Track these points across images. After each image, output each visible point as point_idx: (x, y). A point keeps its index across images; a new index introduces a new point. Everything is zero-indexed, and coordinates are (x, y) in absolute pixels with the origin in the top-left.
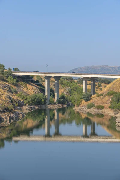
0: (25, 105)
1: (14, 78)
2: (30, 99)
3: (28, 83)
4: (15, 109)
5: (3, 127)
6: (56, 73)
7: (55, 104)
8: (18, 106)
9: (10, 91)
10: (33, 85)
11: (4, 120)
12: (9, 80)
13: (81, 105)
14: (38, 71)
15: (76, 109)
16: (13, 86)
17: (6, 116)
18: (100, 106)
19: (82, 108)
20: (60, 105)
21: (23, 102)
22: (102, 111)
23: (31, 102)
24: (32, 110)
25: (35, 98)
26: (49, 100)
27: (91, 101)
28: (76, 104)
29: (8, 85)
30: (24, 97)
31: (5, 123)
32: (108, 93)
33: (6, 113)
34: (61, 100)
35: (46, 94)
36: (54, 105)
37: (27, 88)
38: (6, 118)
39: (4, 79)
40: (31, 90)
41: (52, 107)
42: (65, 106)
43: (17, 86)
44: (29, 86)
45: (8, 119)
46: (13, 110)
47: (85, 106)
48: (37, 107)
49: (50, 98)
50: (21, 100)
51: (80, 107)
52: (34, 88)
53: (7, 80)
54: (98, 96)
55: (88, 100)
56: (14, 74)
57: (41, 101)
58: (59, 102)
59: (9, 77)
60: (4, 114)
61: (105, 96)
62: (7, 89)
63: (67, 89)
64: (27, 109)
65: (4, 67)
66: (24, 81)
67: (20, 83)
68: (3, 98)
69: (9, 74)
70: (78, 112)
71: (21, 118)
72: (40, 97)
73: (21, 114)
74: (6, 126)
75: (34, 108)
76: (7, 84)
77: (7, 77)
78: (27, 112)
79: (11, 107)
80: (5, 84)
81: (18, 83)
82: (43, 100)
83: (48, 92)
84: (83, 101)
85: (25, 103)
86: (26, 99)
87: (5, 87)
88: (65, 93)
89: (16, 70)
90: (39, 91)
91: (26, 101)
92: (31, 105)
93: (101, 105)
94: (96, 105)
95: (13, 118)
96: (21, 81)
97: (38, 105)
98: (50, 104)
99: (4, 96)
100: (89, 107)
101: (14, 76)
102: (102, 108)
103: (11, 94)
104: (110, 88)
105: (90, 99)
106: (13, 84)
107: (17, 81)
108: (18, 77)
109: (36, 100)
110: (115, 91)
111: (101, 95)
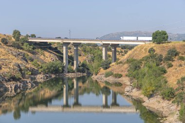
0: (40, 73)
1: (30, 45)
2: (46, 68)
3: (46, 50)
4: (23, 78)
5: (9, 97)
6: (74, 40)
7: (74, 72)
8: (32, 74)
9: (25, 59)
10: (51, 53)
11: (9, 90)
12: (24, 47)
13: (99, 74)
14: (60, 38)
15: (94, 77)
16: (29, 54)
17: (11, 86)
18: (118, 74)
19: (100, 77)
20: (79, 73)
21: (37, 70)
22: (120, 79)
23: (47, 71)
24: (47, 78)
25: (52, 66)
26: (68, 68)
27: (110, 69)
28: (94, 72)
29: (21, 53)
30: (39, 65)
31: (10, 93)
32: (128, 60)
33: (11, 82)
34: (81, 68)
35: (64, 61)
36: (73, 74)
37: (44, 55)
38: (11, 87)
39: (19, 46)
40: (48, 58)
41: (70, 75)
42: (85, 74)
43: (33, 53)
44: (47, 54)
45: (13, 88)
46: (21, 79)
47: (103, 74)
48: (53, 76)
49: (69, 66)
50: (36, 68)
51: (98, 76)
52: (52, 55)
53: (23, 47)
54: (117, 64)
55: (106, 68)
56: (30, 40)
57: (58, 69)
58: (78, 71)
59: (25, 44)
60: (9, 83)
61: (124, 64)
62: (21, 57)
63: (90, 56)
64: (41, 78)
65: (19, 33)
66: (41, 48)
67: (36, 50)
68: (11, 66)
69: (25, 40)
70: (96, 81)
71: (29, 88)
72: (57, 65)
73: (29, 84)
74: (12, 96)
75: (51, 77)
76: (21, 51)
77: (23, 44)
78: (42, 80)
79: (18, 75)
80: (19, 51)
81: (34, 51)
82: (60, 68)
83: (66, 60)
84: (102, 69)
85: (40, 71)
86: (41, 68)
87: (18, 55)
88: (87, 61)
89: (33, 36)
90: (58, 59)
91: (41, 69)
92: (47, 74)
93: (120, 73)
94: (114, 73)
95: (20, 87)
96: (38, 48)
97: (55, 74)
98: (69, 72)
99: (12, 64)
100: (107, 75)
101: (31, 43)
102: (120, 76)
103: (25, 62)
104: (130, 55)
105: (109, 67)
106: (29, 51)
107: (34, 48)
108: (35, 43)
109: (52, 68)
110: (135, 58)
111: (121, 62)
